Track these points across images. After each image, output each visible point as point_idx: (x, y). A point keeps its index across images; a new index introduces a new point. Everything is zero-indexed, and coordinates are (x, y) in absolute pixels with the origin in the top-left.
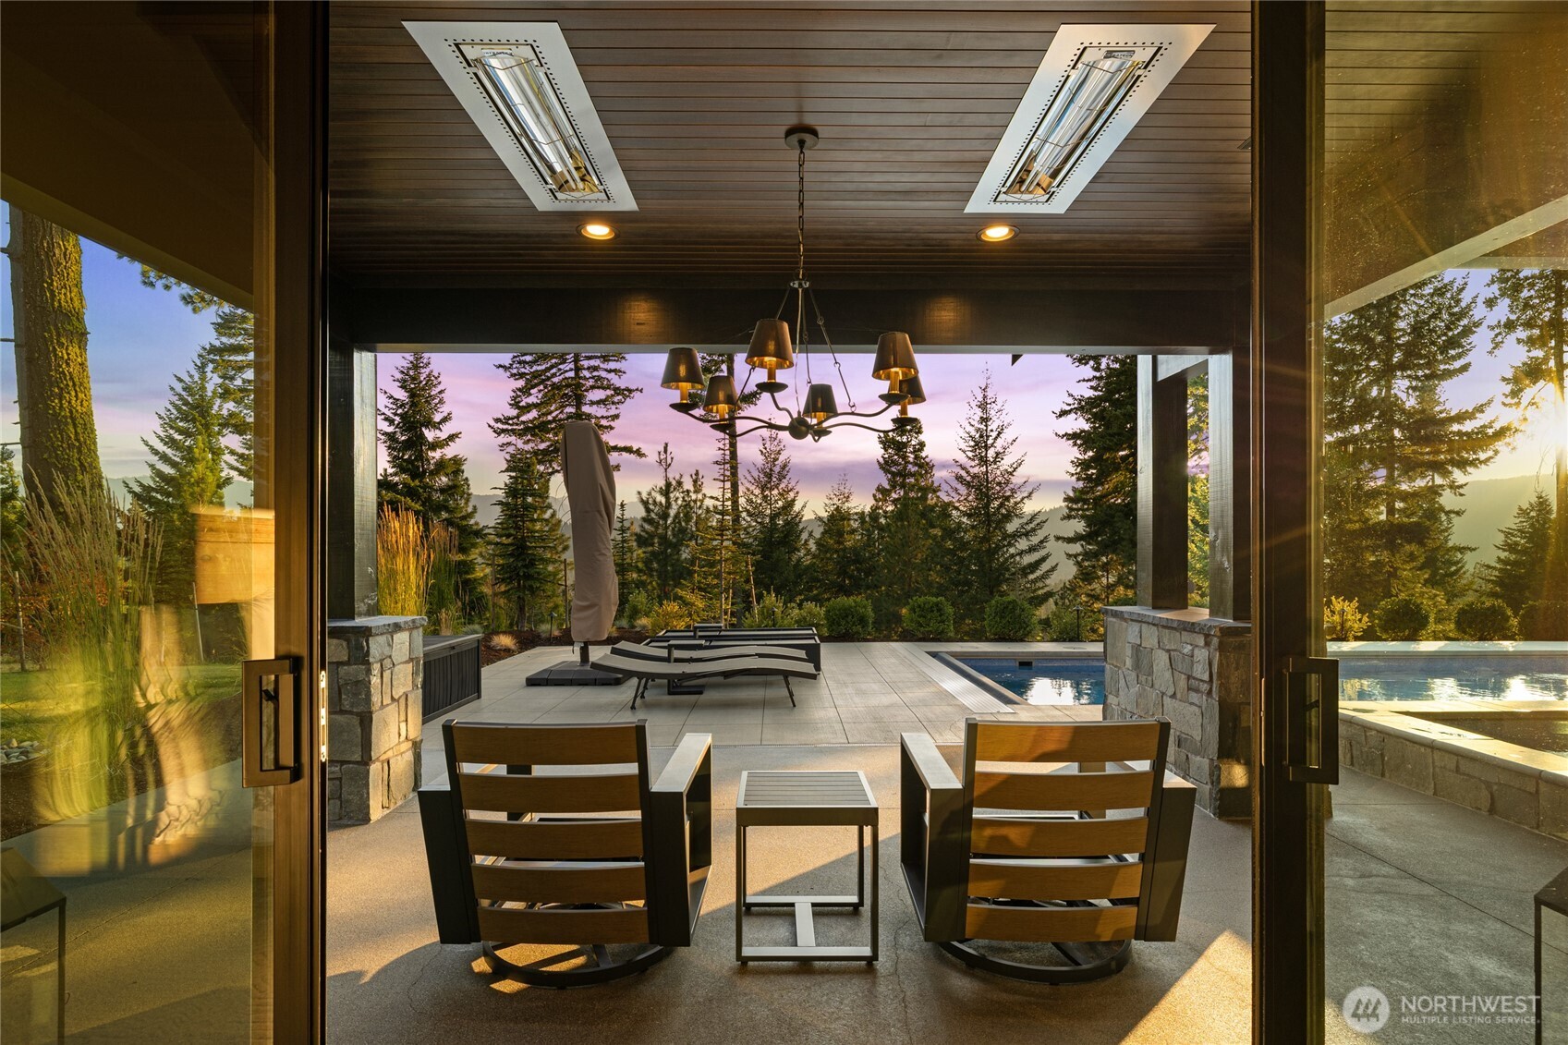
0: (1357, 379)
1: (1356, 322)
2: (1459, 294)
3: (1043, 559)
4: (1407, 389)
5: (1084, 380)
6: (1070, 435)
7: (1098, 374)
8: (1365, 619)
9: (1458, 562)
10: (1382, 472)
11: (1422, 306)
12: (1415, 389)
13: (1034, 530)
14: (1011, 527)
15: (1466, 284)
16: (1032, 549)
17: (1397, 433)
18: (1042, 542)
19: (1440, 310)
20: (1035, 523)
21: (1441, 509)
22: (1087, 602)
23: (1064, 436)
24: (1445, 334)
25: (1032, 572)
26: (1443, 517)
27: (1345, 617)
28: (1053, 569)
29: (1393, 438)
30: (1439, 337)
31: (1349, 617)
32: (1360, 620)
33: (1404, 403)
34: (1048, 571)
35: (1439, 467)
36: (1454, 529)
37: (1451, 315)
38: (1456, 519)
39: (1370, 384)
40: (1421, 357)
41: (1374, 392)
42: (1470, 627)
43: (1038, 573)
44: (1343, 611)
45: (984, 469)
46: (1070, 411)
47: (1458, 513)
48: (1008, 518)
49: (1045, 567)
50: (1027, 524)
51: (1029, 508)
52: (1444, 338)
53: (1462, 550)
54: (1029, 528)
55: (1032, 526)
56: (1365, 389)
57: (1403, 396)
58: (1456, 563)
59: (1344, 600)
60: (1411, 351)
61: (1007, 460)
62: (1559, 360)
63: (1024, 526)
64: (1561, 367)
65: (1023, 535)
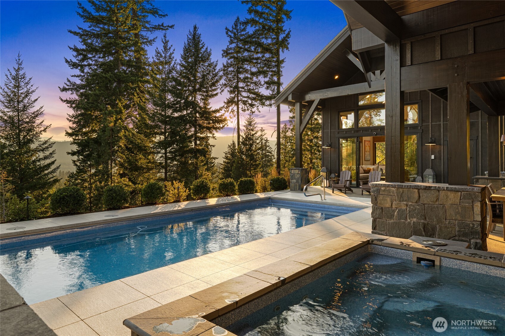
0: (185, 93)
1: (185, 71)
2: (215, 67)
3: (53, 163)
4: (201, 99)
5: (75, 76)
6: (68, 101)
7: (82, 74)
8: (187, 191)
9: (214, 163)
10: (193, 129)
11: (205, 69)
12: (203, 99)
13: (47, 148)
14: (33, 146)
15: (217, 64)
16: (46, 158)
17: (197, 115)
18: (51, 154)
19: (210, 72)
20: (48, 144)
21: (209, 144)
22: (81, 183)
23: (65, 101)
24: (211, 81)
25: (47, 170)
26: (210, 147)
27: (179, 190)
28: (58, 168)
29: (196, 117)
30: (209, 82)
31: (181, 190)
32: (185, 191)
33: (199, 104)
34: (55, 169)
35: (209, 129)
36: (212, 152)
37: (213, 74)
38: (213, 148)
39: (189, 95)
40: (204, 88)
41: (190, 98)
42: (223, 191)
43: (50, 170)
44: (178, 188)
45: (16, 114)
46: (68, 89)
47: (213, 146)
48: (30, 141)
49: (53, 167)
50: (43, 144)
51: (44, 136)
52: (211, 82)
53: (215, 158)
54: (44, 146)
55: (46, 145)
56: (187, 97)
57: (199, 101)
58: (213, 163)
59: (179, 182)
60: (202, 85)
61: (31, 110)
62: (238, 98)
63: (41, 146)
64: (238, 101)
65: (41, 150)
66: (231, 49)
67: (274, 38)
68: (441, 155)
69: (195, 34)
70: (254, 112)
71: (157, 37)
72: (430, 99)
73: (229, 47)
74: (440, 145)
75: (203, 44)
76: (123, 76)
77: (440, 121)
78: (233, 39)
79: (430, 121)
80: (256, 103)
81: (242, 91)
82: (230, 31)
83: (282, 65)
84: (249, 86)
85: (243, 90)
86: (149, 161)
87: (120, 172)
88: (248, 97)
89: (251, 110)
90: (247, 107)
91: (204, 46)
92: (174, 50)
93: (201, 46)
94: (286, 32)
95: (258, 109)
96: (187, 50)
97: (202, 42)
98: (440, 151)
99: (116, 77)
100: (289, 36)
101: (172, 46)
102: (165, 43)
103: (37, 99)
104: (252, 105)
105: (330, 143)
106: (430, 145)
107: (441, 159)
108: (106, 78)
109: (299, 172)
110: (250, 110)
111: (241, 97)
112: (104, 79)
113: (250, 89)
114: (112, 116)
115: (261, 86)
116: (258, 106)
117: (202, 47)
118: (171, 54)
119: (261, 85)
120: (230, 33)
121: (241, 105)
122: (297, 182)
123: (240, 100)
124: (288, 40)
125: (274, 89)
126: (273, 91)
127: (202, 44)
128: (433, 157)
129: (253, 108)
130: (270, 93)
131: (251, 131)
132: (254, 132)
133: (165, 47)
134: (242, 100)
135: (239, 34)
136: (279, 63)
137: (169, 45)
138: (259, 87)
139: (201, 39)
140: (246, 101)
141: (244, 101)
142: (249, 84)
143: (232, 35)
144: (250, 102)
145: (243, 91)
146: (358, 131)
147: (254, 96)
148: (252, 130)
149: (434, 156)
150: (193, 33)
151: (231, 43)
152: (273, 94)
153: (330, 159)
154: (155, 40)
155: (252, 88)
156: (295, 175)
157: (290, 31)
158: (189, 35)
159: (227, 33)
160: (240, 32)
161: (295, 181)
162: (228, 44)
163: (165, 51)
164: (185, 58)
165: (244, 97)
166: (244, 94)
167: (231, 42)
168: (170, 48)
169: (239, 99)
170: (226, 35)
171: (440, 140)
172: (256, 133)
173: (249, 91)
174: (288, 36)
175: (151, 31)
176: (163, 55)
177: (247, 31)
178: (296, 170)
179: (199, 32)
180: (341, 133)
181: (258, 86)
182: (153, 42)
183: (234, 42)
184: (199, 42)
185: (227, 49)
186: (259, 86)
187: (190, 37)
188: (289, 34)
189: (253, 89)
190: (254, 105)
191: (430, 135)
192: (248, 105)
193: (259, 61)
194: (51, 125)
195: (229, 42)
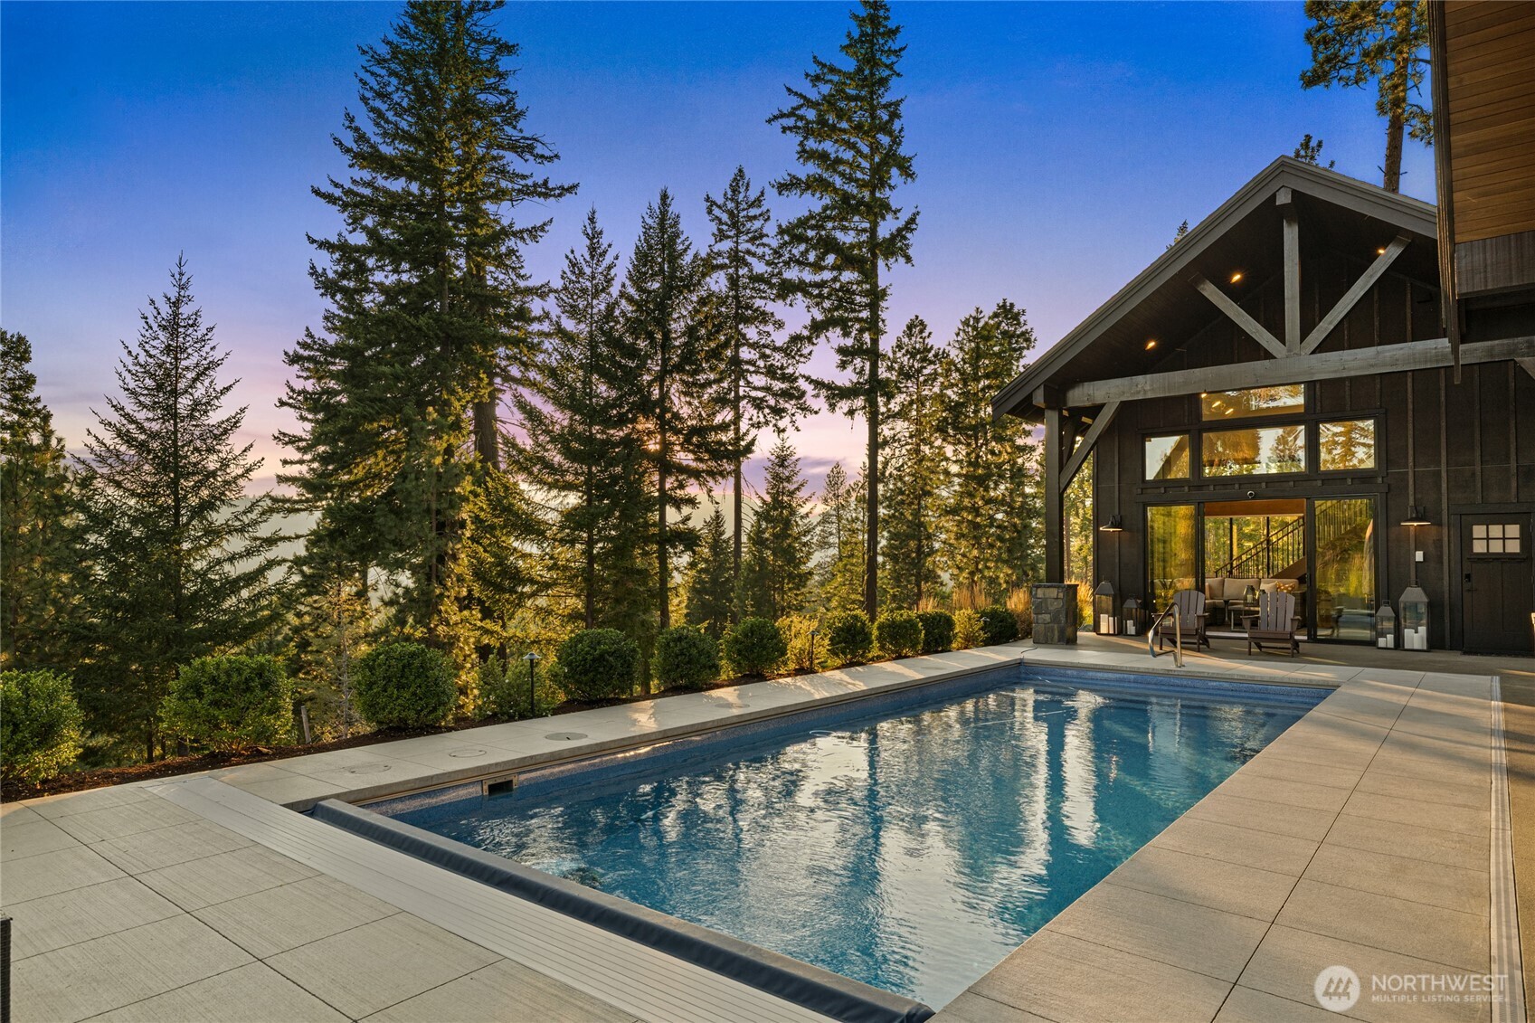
13: (255, 523)
14: (218, 517)
16: (250, 552)
18: (267, 540)
20: (258, 512)
45: (170, 425)
50: (244, 513)
55: (253, 516)
61: (214, 418)
62: (737, 392)
63: (239, 517)
64: (738, 399)
65: (236, 530)
66: (719, 254)
67: (864, 230)
68: (1442, 552)
69: (664, 214)
70: (784, 430)
71: (551, 221)
72: (1410, 406)
73: (715, 251)
74: (1440, 524)
75: (687, 243)
76: (460, 324)
77: (1439, 463)
78: (725, 227)
79: (1411, 464)
80: (787, 405)
81: (748, 371)
82: (719, 207)
83: (883, 304)
84: (769, 357)
85: (752, 369)
86: (555, 564)
87: (459, 592)
88: (767, 389)
89: (775, 425)
90: (765, 416)
91: (688, 247)
92: (617, 258)
93: (680, 247)
94: (904, 217)
95: (793, 422)
96: (643, 257)
97: (683, 238)
98: (1440, 540)
99: (440, 328)
100: (914, 226)
101: (610, 246)
102: (594, 237)
103: (231, 386)
104: (778, 412)
105: (1118, 518)
106: (1415, 524)
107: (1442, 563)
108: (419, 329)
109: (1061, 595)
110: (771, 425)
111: (747, 389)
112: (414, 332)
113: (772, 365)
114: (441, 438)
115: (802, 359)
116: (793, 415)
117: (685, 250)
118: (610, 268)
119: (801, 355)
120: (716, 211)
121: (749, 411)
122: (1055, 619)
123: (745, 397)
124: (908, 235)
125: (862, 369)
126: (861, 373)
127: (683, 243)
128: (1419, 556)
129: (781, 418)
130: (851, 381)
131: (785, 484)
132: (796, 486)
133: (592, 249)
134: (749, 396)
135: (741, 215)
136: (876, 297)
137: (604, 241)
138: (798, 362)
139: (681, 227)
140: (762, 400)
141: (755, 399)
142: (768, 352)
143: (725, 217)
144: (772, 402)
145: (753, 372)
146: (1200, 487)
147: (783, 386)
148: (788, 479)
149: (1421, 553)
150: (658, 211)
151: (721, 240)
152: (858, 383)
153: (1117, 560)
154: (546, 228)
155: (780, 365)
156: (1049, 601)
157: (918, 213)
158: (646, 217)
159: (710, 212)
160: (744, 210)
161: (1047, 617)
162: (712, 241)
163: (593, 260)
164: (638, 278)
165: (755, 388)
166: (759, 380)
167: (721, 236)
168: (605, 252)
169: (741, 393)
170: (708, 217)
171: (1440, 513)
172: (798, 489)
173: (771, 372)
174: (910, 225)
175: (512, 200)
176: (588, 271)
177: (764, 209)
178: (1051, 589)
179: (673, 209)
180: (1149, 491)
181: (794, 358)
182: (541, 234)
183: (729, 237)
184: (677, 235)
185: (708, 254)
186: (797, 358)
187: (650, 221)
188: (912, 220)
189: (782, 368)
190: (784, 410)
191: (1411, 498)
192: (767, 411)
193: (826, 291)
194: (263, 459)
195: (713, 234)
